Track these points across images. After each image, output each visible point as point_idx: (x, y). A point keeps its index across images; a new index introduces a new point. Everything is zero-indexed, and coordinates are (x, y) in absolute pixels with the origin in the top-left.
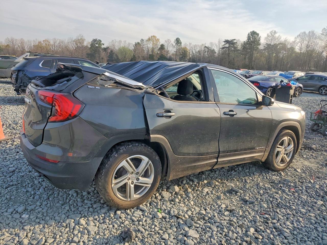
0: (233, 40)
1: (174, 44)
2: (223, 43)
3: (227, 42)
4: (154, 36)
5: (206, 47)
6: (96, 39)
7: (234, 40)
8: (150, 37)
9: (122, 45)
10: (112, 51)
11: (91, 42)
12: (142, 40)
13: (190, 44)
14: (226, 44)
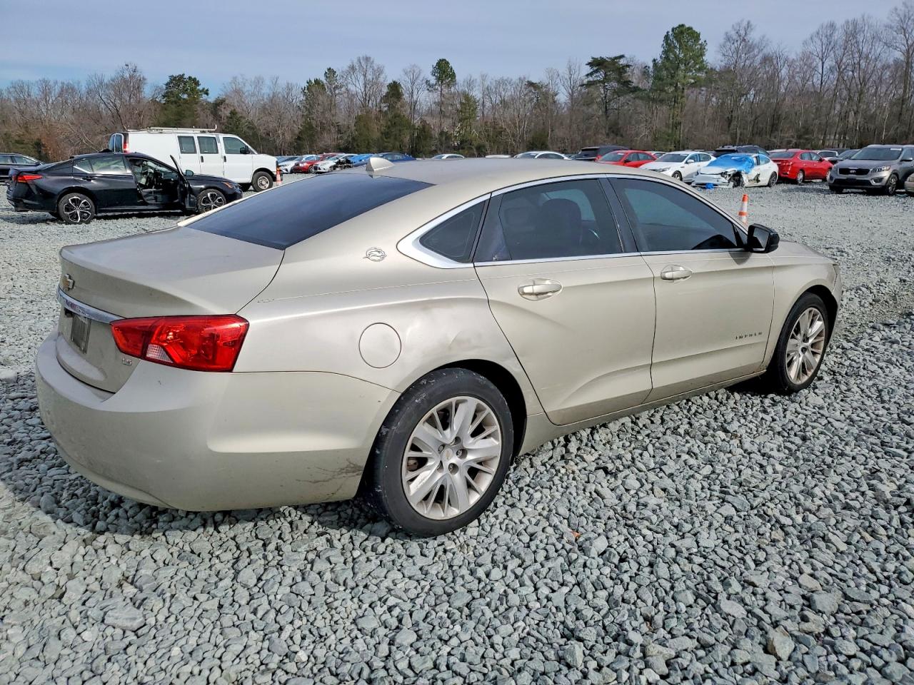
0: (616, 58)
1: (433, 80)
2: (588, 70)
3: (598, 64)
4: (367, 59)
5: (531, 84)
6: (181, 77)
7: (622, 57)
8: (355, 61)
9: (266, 91)
10: (233, 113)
11: (164, 87)
12: (330, 73)
13: (484, 77)
14: (596, 71)
